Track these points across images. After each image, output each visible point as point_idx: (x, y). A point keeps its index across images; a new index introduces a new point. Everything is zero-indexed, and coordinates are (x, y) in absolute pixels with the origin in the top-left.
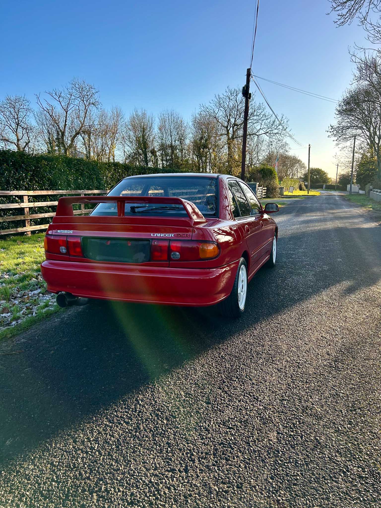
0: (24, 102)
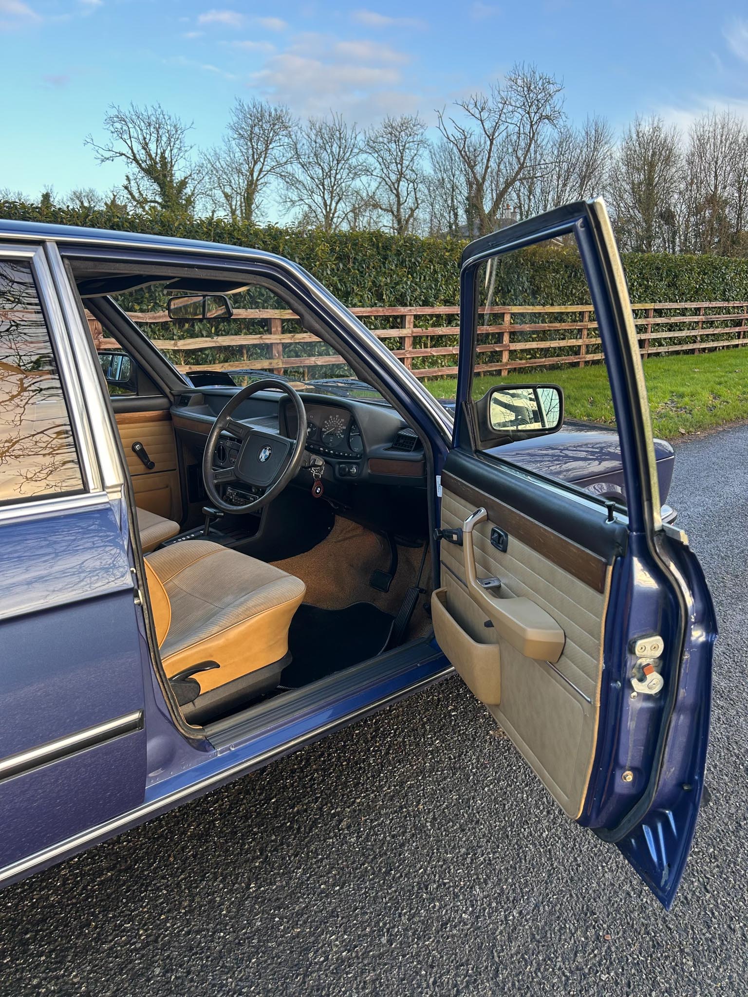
0: (415, 128)
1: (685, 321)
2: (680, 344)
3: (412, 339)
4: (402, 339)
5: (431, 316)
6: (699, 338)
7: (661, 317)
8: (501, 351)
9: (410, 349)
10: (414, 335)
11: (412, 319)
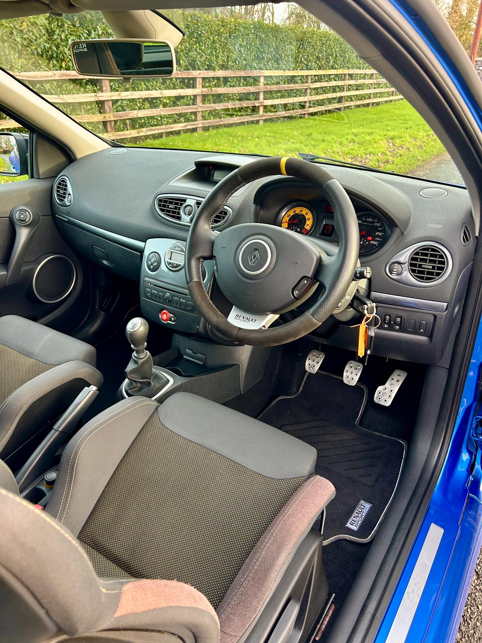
1: (365, 83)
2: (361, 99)
3: (201, 97)
4: (195, 96)
5: (213, 78)
6: (372, 95)
7: (352, 79)
8: (259, 106)
9: (201, 105)
10: (203, 93)
11: (201, 82)
